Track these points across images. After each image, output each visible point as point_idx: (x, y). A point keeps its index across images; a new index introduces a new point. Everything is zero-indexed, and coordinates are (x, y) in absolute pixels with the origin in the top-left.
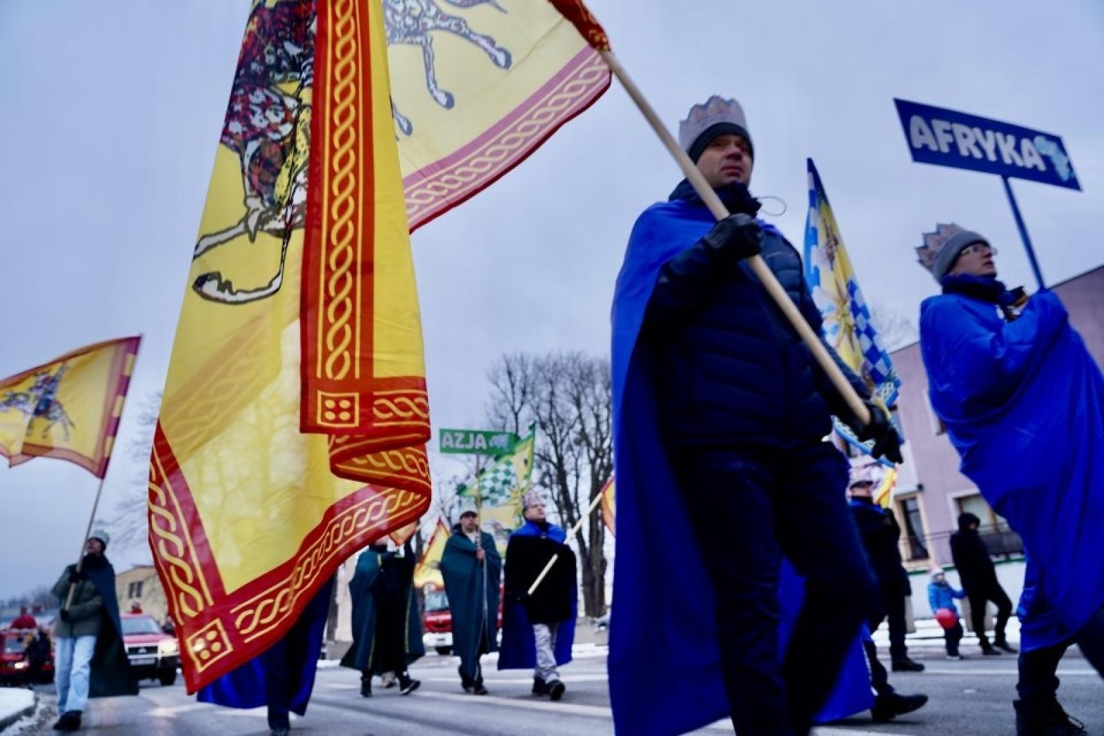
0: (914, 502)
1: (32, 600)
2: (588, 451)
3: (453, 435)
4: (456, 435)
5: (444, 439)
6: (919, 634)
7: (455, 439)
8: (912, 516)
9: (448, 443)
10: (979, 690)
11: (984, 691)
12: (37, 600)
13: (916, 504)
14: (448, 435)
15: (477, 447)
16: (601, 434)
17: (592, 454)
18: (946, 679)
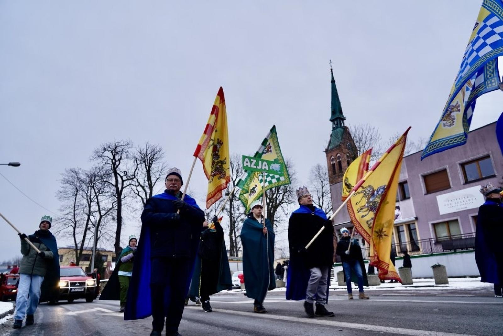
0: (414, 225)
1: (13, 263)
2: (266, 199)
3: (250, 161)
4: (252, 160)
5: (245, 162)
6: (414, 284)
7: (251, 162)
8: (413, 232)
9: (247, 164)
10: (440, 310)
11: (442, 310)
12: (15, 263)
13: (415, 226)
14: (247, 159)
15: (263, 168)
16: (272, 192)
17: (268, 201)
18: (426, 305)
